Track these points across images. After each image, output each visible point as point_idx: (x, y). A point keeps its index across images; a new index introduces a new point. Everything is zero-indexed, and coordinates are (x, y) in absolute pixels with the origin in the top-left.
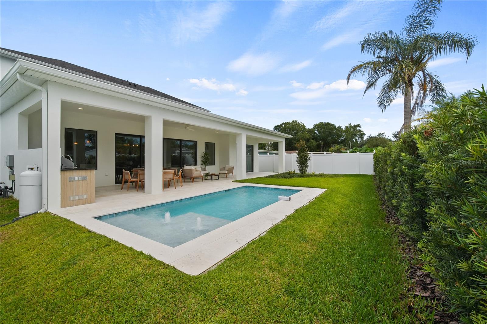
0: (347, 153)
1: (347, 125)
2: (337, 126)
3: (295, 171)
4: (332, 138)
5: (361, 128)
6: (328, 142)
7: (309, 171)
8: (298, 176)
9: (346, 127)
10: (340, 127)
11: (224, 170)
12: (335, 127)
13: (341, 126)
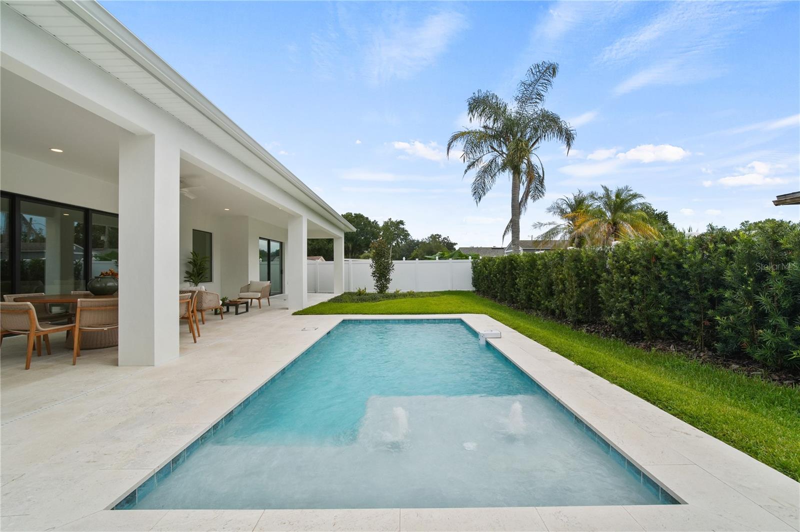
0: (436, 259)
1: (386, 220)
2: (372, 221)
3: (365, 289)
4: (365, 238)
5: (404, 226)
6: (359, 245)
7: (391, 289)
8: (372, 298)
9: (386, 223)
10: (375, 223)
11: (248, 292)
12: (370, 221)
13: (377, 221)
